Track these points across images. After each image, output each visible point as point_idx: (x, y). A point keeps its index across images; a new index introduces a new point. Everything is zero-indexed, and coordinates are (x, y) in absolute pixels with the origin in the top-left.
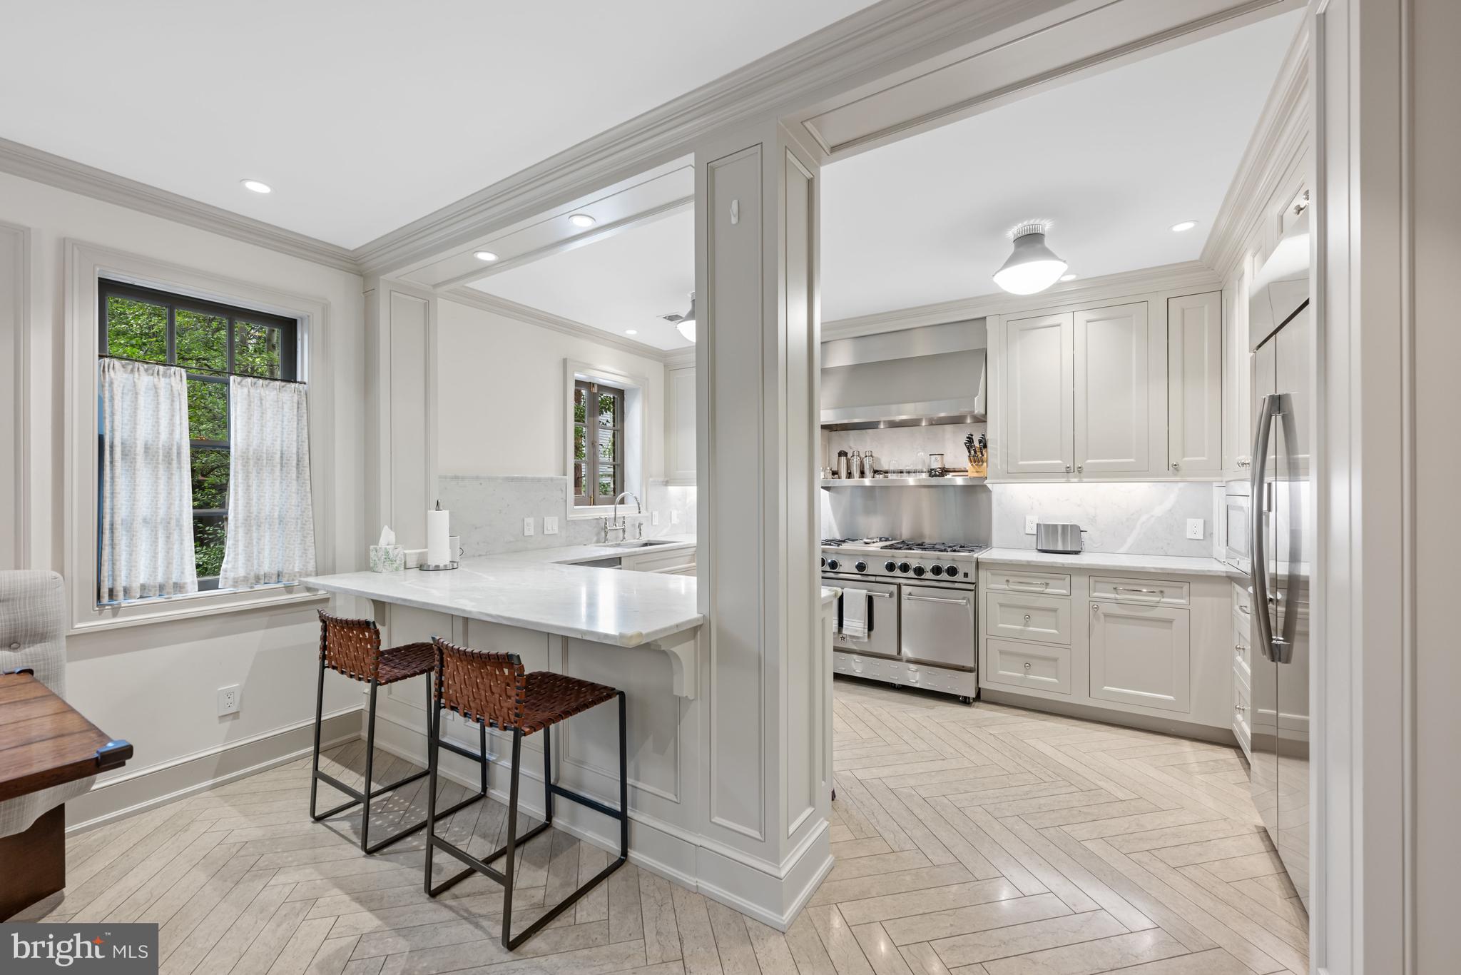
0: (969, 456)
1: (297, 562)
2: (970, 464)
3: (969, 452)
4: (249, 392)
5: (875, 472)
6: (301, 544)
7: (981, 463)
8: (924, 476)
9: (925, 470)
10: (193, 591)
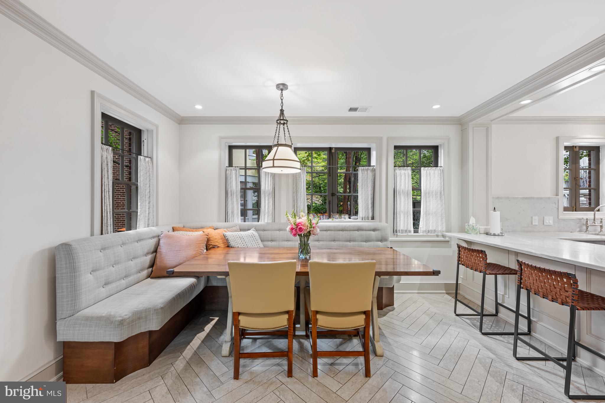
1: (440, 227)
4: (427, 172)
6: (441, 221)
10: (412, 233)
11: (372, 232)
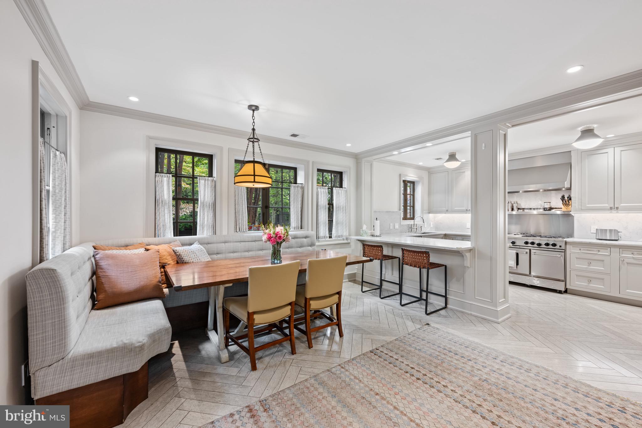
0: (563, 203)
1: (345, 233)
2: (563, 206)
3: (563, 201)
4: (337, 191)
5: (518, 209)
6: (345, 229)
7: (568, 206)
8: (541, 210)
9: (542, 208)
10: (328, 238)
11: (304, 239)
